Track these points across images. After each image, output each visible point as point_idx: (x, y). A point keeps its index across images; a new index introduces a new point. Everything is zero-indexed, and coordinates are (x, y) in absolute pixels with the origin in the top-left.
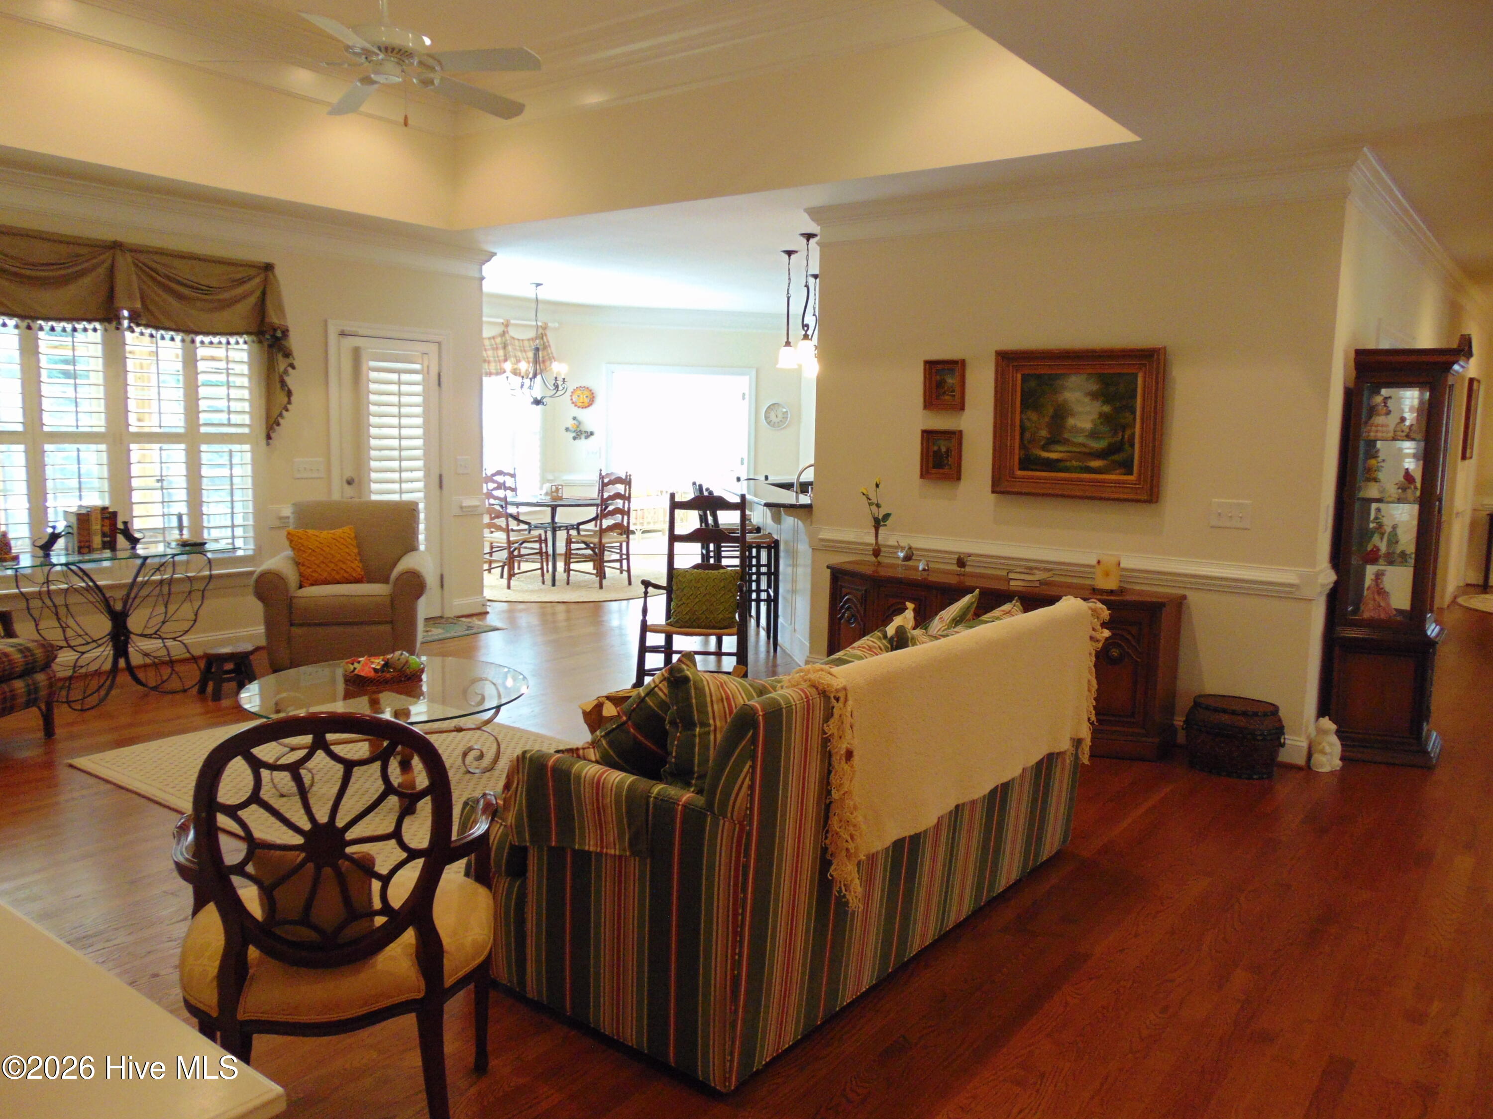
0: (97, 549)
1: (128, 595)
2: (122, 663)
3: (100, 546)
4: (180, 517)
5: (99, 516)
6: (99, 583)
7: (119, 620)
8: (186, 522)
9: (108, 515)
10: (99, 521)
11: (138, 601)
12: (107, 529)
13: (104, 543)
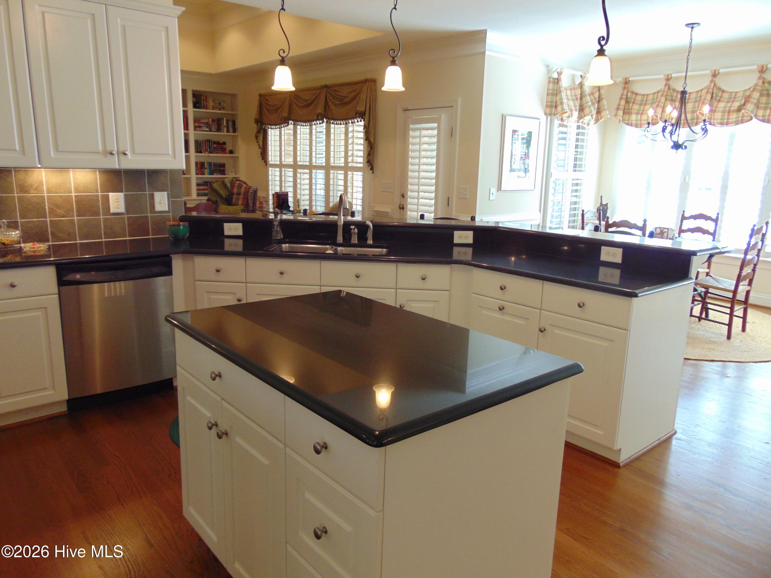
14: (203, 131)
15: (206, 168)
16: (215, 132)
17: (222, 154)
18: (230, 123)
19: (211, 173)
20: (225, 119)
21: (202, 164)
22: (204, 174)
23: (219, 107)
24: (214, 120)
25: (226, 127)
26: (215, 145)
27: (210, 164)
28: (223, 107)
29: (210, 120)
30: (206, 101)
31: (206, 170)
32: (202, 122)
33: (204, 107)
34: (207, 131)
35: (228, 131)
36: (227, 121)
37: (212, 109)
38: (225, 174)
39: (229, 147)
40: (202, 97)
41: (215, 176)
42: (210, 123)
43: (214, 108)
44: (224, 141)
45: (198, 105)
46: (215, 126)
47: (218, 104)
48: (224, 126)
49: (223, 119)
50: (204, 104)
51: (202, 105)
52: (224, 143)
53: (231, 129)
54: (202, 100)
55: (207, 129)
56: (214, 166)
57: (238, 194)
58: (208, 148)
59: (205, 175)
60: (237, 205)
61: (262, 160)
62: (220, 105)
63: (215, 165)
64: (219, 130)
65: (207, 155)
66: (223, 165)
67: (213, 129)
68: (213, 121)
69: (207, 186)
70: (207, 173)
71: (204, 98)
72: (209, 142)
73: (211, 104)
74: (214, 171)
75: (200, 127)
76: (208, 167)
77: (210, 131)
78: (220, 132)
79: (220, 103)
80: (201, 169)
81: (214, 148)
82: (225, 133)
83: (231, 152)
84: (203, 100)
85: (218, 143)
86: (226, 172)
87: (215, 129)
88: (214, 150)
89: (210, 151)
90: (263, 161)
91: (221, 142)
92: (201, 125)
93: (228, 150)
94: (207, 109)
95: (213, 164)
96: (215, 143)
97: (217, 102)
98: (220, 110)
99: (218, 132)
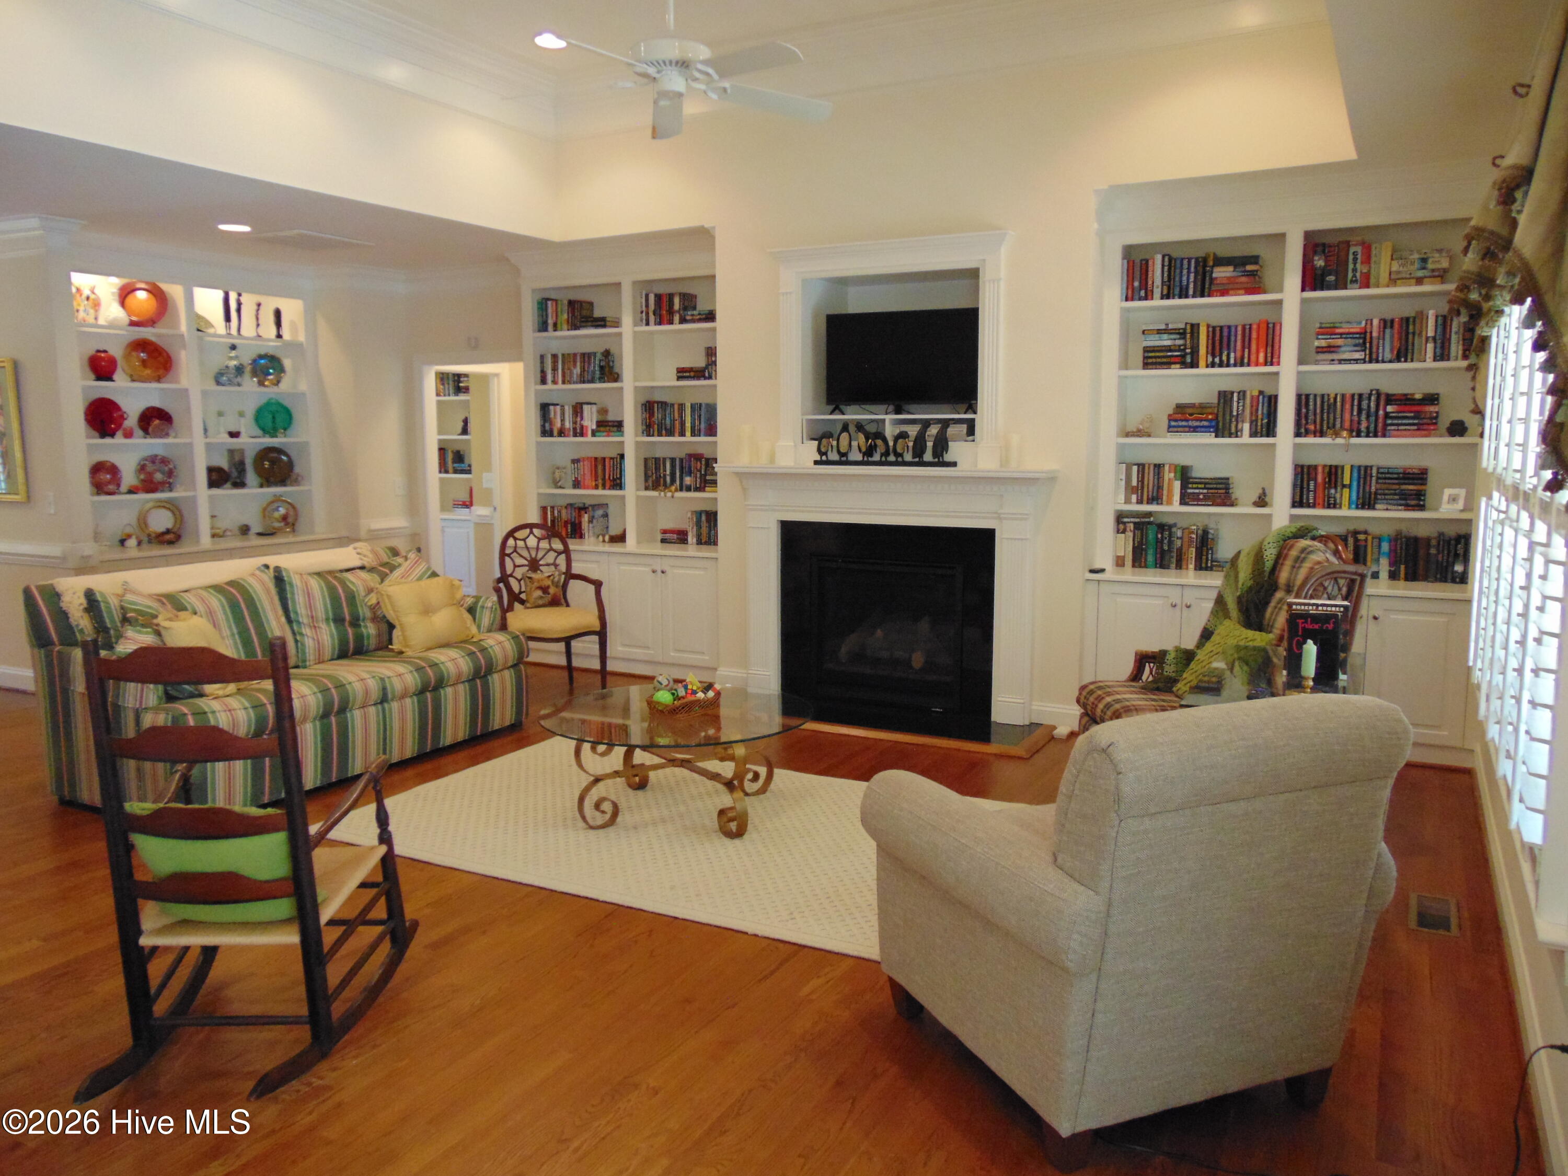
14: (1341, 361)
15: (1348, 487)
16: (1390, 361)
18: (1456, 326)
19: (1366, 502)
20: (1432, 313)
21: (1333, 473)
22: (1334, 505)
23: (1420, 274)
24: (1392, 321)
25: (1434, 339)
26: (1389, 409)
27: (1364, 472)
29: (1376, 322)
30: (1367, 260)
31: (1347, 490)
32: (1341, 334)
33: (1354, 281)
34: (1356, 361)
35: (1442, 354)
36: (1444, 319)
37: (1389, 285)
38: (1422, 508)
39: (1449, 412)
40: (1352, 250)
41: (1380, 513)
42: (1375, 334)
43: (1393, 280)
44: (1432, 390)
45: (1332, 278)
46: (1392, 342)
47: (1417, 265)
48: (1427, 339)
49: (1426, 314)
50: (1355, 270)
51: (1350, 275)
52: (1432, 399)
53: (1456, 348)
54: (1351, 257)
55: (1358, 355)
56: (1378, 478)
58: (1363, 417)
59: (1340, 507)
62: (1424, 268)
63: (1386, 475)
64: (1402, 354)
65: (1339, 441)
66: (1420, 476)
67: (1384, 352)
68: (1386, 324)
70: (1349, 504)
71: (1359, 249)
72: (1367, 399)
73: (1383, 265)
74: (1376, 494)
75: (1330, 349)
76: (1355, 484)
77: (1371, 360)
78: (1411, 360)
79: (1424, 260)
80: (1330, 488)
81: (1387, 415)
82: (1430, 364)
83: (1458, 429)
84: (1355, 260)
85: (1405, 400)
86: (1429, 501)
87: (1392, 351)
88: (1385, 425)
89: (1368, 428)
91: (1418, 396)
92: (1339, 342)
93: (1444, 422)
94: (1366, 285)
95: (1378, 473)
96: (1390, 399)
97: (1416, 256)
98: (1419, 281)
99: (1399, 361)
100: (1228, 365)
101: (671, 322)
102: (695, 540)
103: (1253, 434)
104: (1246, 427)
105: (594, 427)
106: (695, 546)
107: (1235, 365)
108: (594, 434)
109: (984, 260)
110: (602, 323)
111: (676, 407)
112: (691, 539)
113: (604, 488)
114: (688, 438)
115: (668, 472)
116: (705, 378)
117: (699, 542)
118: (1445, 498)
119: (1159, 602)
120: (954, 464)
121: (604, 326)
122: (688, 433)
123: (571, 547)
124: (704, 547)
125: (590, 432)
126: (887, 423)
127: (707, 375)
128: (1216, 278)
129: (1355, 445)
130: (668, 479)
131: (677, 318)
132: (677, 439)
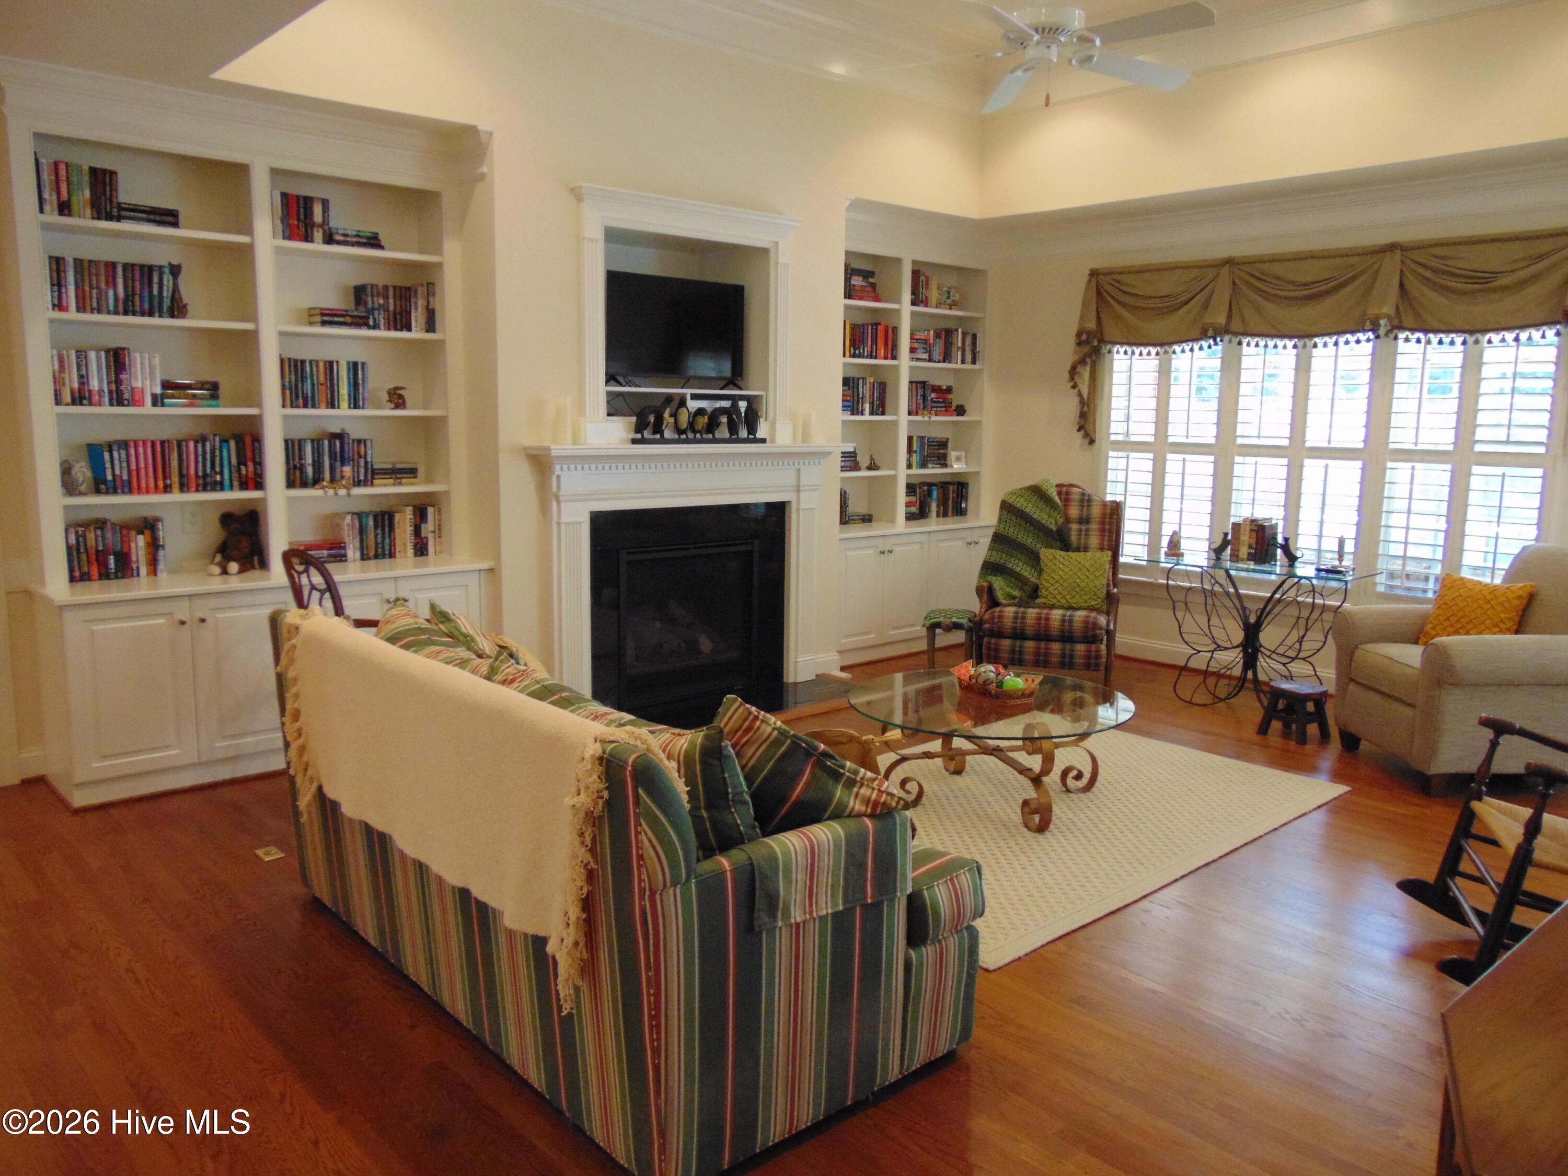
0: (1242, 560)
1: (1263, 610)
2: (1250, 675)
3: (1245, 557)
4: (1341, 542)
5: (1248, 528)
6: (1241, 591)
7: (1252, 632)
8: (1349, 547)
9: (1256, 528)
10: (1248, 533)
11: (1269, 618)
12: (1253, 541)
13: (1249, 554)
14: (921, 360)
15: (915, 452)
16: (940, 362)
17: (947, 415)
18: (968, 341)
19: (923, 463)
20: (960, 330)
21: (920, 441)
23: (949, 301)
24: (940, 333)
25: (961, 349)
26: (933, 395)
28: (954, 301)
29: (932, 332)
30: (927, 287)
31: (914, 455)
32: (921, 340)
33: (922, 302)
34: (924, 360)
35: (963, 362)
36: (964, 334)
37: (937, 307)
38: (946, 465)
39: (957, 399)
40: (921, 278)
41: (930, 470)
42: (932, 341)
43: (939, 304)
44: (952, 383)
45: (923, 297)
46: (940, 348)
47: (946, 295)
48: (958, 348)
49: (957, 330)
50: (925, 293)
51: (920, 296)
52: (949, 390)
53: (969, 356)
54: (924, 283)
55: (925, 356)
56: (928, 446)
57: (1084, 520)
58: (922, 401)
59: (913, 467)
60: (1086, 549)
61: (1079, 430)
62: (948, 298)
63: (932, 443)
64: (946, 358)
65: (926, 418)
66: (943, 444)
67: (937, 354)
68: (937, 335)
69: (915, 495)
70: (916, 465)
71: (924, 278)
72: (924, 388)
73: (933, 293)
74: (928, 457)
75: (913, 350)
76: (918, 450)
77: (930, 360)
78: (950, 362)
79: (949, 293)
81: (932, 400)
82: (957, 365)
83: (961, 411)
84: (922, 286)
85: (937, 389)
86: (949, 460)
87: (940, 354)
88: (932, 407)
90: (1082, 433)
91: (944, 387)
92: (921, 345)
93: (954, 406)
94: (926, 306)
95: (928, 441)
96: (933, 389)
97: (945, 289)
98: (951, 309)
99: (944, 361)
100: (863, 357)
101: (308, 238)
102: (358, 554)
103: (872, 413)
104: (867, 407)
105: (158, 390)
106: (359, 563)
107: (867, 357)
108: (157, 401)
109: (777, 243)
110: (171, 219)
111: (321, 365)
112: (352, 552)
113: (183, 488)
114: (344, 410)
115: (309, 459)
116: (369, 327)
117: (364, 557)
118: (953, 459)
119: (871, 552)
120: (763, 441)
121: (175, 225)
122: (344, 404)
123: (337, 578)
124: (372, 563)
125: (148, 400)
126: (689, 397)
127: (371, 323)
128: (854, 285)
129: (934, 421)
130: (310, 470)
131: (318, 235)
132: (324, 412)
